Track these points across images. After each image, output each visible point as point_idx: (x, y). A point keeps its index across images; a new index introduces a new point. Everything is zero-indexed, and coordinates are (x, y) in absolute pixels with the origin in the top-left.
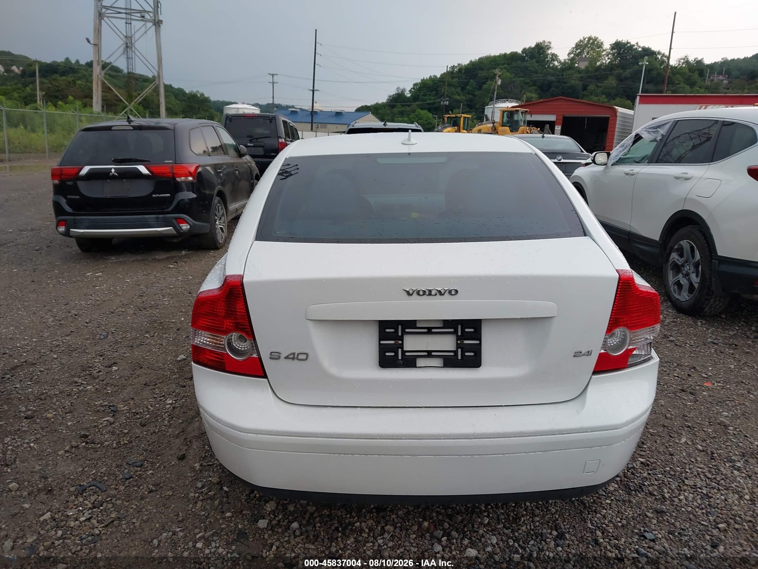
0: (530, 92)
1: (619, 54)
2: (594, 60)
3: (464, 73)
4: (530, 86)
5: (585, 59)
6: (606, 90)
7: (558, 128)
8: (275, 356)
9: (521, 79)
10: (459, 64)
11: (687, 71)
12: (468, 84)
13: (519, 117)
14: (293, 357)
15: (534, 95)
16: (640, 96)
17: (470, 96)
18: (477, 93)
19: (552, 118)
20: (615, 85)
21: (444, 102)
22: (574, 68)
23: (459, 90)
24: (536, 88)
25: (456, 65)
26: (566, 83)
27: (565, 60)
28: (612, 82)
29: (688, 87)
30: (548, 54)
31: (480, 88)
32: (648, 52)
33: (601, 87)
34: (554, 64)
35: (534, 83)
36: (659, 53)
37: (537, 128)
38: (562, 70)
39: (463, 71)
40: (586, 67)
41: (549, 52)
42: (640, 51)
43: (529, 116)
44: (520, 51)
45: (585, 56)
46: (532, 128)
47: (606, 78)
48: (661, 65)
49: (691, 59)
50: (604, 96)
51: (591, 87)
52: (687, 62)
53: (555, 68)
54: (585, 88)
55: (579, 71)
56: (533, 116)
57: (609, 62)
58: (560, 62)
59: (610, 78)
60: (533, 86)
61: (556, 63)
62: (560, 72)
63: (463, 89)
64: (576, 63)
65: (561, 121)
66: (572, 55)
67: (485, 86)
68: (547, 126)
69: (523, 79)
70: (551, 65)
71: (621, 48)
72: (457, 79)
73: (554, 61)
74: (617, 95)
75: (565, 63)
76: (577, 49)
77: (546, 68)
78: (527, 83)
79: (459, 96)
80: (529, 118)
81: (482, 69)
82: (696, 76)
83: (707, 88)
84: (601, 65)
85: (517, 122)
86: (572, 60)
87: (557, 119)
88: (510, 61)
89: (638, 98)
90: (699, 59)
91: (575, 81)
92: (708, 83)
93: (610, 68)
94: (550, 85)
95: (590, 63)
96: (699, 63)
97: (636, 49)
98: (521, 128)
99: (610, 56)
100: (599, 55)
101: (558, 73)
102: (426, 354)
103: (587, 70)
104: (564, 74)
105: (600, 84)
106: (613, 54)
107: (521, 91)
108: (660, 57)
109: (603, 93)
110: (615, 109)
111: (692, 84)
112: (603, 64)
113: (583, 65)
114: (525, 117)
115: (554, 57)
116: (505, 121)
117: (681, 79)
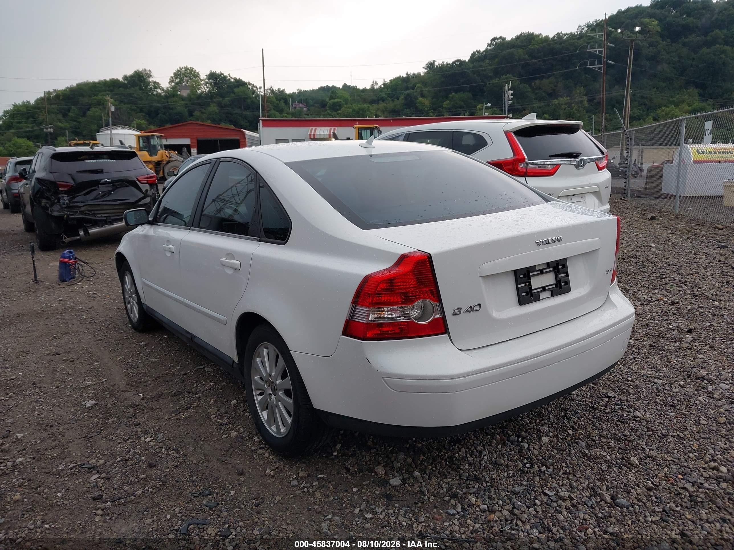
0: (138, 118)
1: (215, 83)
2: (193, 89)
3: (63, 99)
4: (136, 113)
5: (186, 87)
6: (211, 116)
7: (194, 151)
8: (457, 313)
9: (127, 106)
10: (55, 90)
11: (274, 100)
12: (69, 111)
13: (155, 142)
14: (471, 309)
15: (143, 122)
16: (262, 120)
17: (75, 123)
18: (82, 119)
19: (187, 141)
20: (217, 111)
21: (47, 129)
22: (178, 95)
23: (60, 116)
24: (144, 114)
25: (52, 91)
26: (172, 109)
27: (167, 88)
28: (214, 108)
29: (278, 114)
30: (150, 82)
31: (84, 115)
32: (240, 83)
33: (205, 113)
34: (157, 92)
35: (141, 111)
36: (249, 84)
37: (174, 151)
38: (166, 97)
39: (61, 98)
40: (189, 95)
41: (151, 79)
42: (233, 82)
43: (165, 140)
44: (121, 79)
45: (185, 85)
46: (170, 151)
47: (209, 105)
48: (253, 94)
49: (275, 88)
50: (210, 121)
51: (197, 113)
52: (272, 91)
53: (159, 95)
54: (191, 114)
55: (182, 98)
56: (168, 140)
57: (209, 91)
58: (163, 90)
59: (212, 105)
60: (140, 112)
61: (159, 91)
62: (164, 99)
63: (65, 115)
64: (177, 91)
65: (196, 144)
66: (173, 84)
67: (89, 113)
68: (185, 149)
69: (129, 106)
70: (155, 93)
71: (216, 79)
72: (56, 106)
73: (157, 88)
74: (221, 120)
75: (167, 91)
76: (176, 78)
77: (150, 96)
78: (134, 110)
79: (61, 122)
80: (165, 142)
81: (82, 96)
82: (282, 104)
83: (293, 115)
84: (201, 93)
85: (154, 146)
86: (173, 88)
87: (191, 142)
88: (112, 88)
89: (261, 121)
90: (282, 89)
91: (180, 107)
92: (291, 110)
93: (210, 96)
94: (157, 112)
95: (192, 91)
96: (282, 92)
97: (229, 79)
98: (159, 152)
99: (208, 85)
100: (198, 85)
101: (163, 100)
102: (541, 289)
103: (189, 98)
104: (169, 101)
105: (204, 111)
106: (211, 84)
107: (129, 118)
108: (250, 87)
109: (209, 119)
110: (243, 132)
111: (281, 111)
112: (203, 92)
113: (185, 93)
114: (161, 142)
115: (157, 85)
116: (141, 145)
117: (272, 107)
